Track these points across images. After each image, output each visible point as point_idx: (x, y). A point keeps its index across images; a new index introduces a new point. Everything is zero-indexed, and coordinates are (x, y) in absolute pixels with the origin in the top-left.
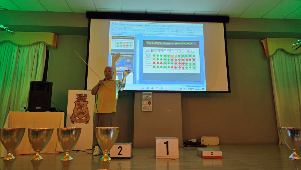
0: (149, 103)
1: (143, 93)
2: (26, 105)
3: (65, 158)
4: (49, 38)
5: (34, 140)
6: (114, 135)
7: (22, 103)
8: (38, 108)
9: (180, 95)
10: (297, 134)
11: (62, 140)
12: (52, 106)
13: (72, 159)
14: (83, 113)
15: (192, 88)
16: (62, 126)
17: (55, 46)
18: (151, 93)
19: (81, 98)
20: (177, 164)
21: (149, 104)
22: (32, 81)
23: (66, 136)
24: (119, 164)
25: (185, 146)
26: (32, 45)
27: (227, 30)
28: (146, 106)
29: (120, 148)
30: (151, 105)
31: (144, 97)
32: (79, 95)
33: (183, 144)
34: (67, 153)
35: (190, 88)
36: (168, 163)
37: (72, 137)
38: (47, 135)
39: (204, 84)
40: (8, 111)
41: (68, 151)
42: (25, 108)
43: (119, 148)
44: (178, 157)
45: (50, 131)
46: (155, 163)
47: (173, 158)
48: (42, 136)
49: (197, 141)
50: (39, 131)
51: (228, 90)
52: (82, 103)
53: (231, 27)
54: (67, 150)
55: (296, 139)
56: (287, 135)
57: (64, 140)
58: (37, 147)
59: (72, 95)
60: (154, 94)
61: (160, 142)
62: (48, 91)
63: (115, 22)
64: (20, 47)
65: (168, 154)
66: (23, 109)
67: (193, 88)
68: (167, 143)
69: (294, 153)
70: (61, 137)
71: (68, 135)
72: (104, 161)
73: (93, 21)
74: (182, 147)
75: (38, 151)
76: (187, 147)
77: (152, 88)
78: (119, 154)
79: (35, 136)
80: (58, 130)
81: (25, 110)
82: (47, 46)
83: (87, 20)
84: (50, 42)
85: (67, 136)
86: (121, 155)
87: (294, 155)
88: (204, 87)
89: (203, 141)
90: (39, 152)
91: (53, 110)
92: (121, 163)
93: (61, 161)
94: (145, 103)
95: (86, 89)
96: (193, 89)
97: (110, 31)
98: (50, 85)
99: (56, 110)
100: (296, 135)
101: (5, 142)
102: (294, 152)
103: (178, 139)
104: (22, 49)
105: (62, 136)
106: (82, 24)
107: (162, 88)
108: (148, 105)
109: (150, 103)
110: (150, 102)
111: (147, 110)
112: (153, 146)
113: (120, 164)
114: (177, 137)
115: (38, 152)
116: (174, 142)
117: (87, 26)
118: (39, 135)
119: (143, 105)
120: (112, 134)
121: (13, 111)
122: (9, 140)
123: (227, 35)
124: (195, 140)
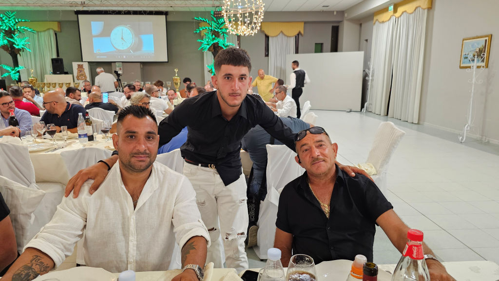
0: (120, 69)
2: (52, 71)
4: (55, 27)
8: (58, 72)
9: (139, 64)
12: (65, 71)
14: (83, 75)
17: (60, 30)
18: (122, 63)
19: (80, 67)
22: (51, 58)
26: (45, 31)
27: (168, 20)
30: (122, 70)
32: (79, 65)
51: (167, 61)
52: (81, 69)
53: (170, 19)
59: (75, 65)
62: (61, 63)
64: (38, 32)
73: (79, 16)
81: (52, 74)
82: (55, 31)
83: (76, 15)
84: (56, 29)
91: (66, 73)
95: (82, 61)
98: (61, 60)
99: (68, 73)
104: (40, 33)
106: (73, 17)
117: (77, 20)
121: (46, 74)
123: (168, 23)
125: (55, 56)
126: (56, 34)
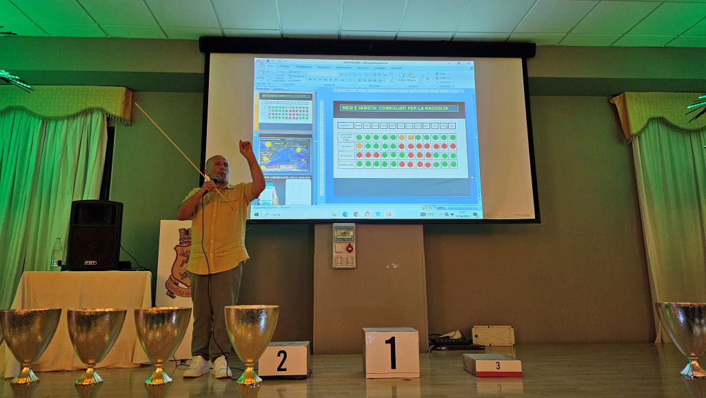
1: (335, 224)
2: (62, 256)
3: (155, 379)
4: (113, 100)
5: (82, 338)
6: (267, 325)
7: (54, 251)
8: (91, 263)
9: (420, 228)
10: (700, 318)
11: (147, 335)
12: (123, 257)
13: (170, 380)
15: (450, 212)
16: (146, 305)
17: (128, 117)
18: (353, 224)
20: (417, 390)
21: (350, 251)
22: (75, 200)
23: (155, 326)
24: (279, 391)
25: (433, 349)
26: (74, 116)
27: (530, 75)
28: (341, 256)
29: (282, 355)
30: (353, 254)
31: (337, 234)
32: (185, 233)
33: (430, 345)
34: (159, 367)
35: (443, 212)
36: (394, 388)
37: (169, 328)
38: (111, 326)
39: (477, 203)
40: (21, 269)
41: (160, 363)
42: (59, 263)
43: (279, 355)
44: (418, 375)
45: (118, 316)
46: (365, 388)
47: (407, 376)
48: (99, 329)
49: (463, 337)
50: (92, 316)
51: (533, 217)
53: (539, 69)
54: (159, 361)
55: (697, 330)
56: (676, 319)
57: (151, 335)
58: (89, 353)
59: (170, 231)
60: (360, 226)
61: (375, 339)
62: (113, 222)
63: (268, 59)
64: (46, 121)
65: (394, 366)
66: (55, 265)
67: (452, 212)
68: (392, 341)
69: (694, 362)
70: (145, 330)
71: (160, 325)
72: (244, 385)
73: (214, 57)
74: (427, 352)
75: (90, 362)
76: (439, 350)
77: (356, 213)
78: (279, 369)
79: (85, 328)
80: (137, 313)
81: (60, 267)
82: (109, 119)
83: (202, 57)
84: (116, 108)
85: (158, 327)
86: (285, 370)
87: (693, 368)
88: (476, 209)
89: (476, 336)
90: (93, 364)
91: (126, 266)
92: (285, 390)
93: (146, 384)
94: (339, 247)
96: (452, 214)
97: (256, 81)
98: (117, 208)
99: (132, 265)
100: (697, 321)
101: (14, 341)
102: (693, 360)
103: (417, 332)
104: (52, 125)
105: (146, 327)
106: (191, 65)
107: (378, 214)
108: (345, 254)
109: (350, 249)
110: (350, 246)
111: (344, 266)
112: (359, 350)
113: (282, 393)
114: (416, 328)
115: (91, 364)
116: (409, 341)
117: (201, 71)
118: (92, 326)
119: (334, 254)
120: (263, 323)
121: (33, 269)
122: (24, 337)
123: (530, 87)
124: (457, 335)
125: (92, 194)
126: (111, 132)
